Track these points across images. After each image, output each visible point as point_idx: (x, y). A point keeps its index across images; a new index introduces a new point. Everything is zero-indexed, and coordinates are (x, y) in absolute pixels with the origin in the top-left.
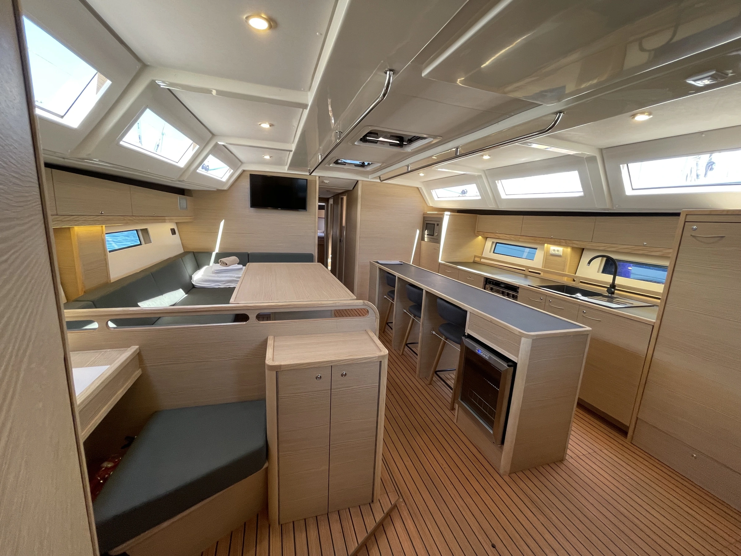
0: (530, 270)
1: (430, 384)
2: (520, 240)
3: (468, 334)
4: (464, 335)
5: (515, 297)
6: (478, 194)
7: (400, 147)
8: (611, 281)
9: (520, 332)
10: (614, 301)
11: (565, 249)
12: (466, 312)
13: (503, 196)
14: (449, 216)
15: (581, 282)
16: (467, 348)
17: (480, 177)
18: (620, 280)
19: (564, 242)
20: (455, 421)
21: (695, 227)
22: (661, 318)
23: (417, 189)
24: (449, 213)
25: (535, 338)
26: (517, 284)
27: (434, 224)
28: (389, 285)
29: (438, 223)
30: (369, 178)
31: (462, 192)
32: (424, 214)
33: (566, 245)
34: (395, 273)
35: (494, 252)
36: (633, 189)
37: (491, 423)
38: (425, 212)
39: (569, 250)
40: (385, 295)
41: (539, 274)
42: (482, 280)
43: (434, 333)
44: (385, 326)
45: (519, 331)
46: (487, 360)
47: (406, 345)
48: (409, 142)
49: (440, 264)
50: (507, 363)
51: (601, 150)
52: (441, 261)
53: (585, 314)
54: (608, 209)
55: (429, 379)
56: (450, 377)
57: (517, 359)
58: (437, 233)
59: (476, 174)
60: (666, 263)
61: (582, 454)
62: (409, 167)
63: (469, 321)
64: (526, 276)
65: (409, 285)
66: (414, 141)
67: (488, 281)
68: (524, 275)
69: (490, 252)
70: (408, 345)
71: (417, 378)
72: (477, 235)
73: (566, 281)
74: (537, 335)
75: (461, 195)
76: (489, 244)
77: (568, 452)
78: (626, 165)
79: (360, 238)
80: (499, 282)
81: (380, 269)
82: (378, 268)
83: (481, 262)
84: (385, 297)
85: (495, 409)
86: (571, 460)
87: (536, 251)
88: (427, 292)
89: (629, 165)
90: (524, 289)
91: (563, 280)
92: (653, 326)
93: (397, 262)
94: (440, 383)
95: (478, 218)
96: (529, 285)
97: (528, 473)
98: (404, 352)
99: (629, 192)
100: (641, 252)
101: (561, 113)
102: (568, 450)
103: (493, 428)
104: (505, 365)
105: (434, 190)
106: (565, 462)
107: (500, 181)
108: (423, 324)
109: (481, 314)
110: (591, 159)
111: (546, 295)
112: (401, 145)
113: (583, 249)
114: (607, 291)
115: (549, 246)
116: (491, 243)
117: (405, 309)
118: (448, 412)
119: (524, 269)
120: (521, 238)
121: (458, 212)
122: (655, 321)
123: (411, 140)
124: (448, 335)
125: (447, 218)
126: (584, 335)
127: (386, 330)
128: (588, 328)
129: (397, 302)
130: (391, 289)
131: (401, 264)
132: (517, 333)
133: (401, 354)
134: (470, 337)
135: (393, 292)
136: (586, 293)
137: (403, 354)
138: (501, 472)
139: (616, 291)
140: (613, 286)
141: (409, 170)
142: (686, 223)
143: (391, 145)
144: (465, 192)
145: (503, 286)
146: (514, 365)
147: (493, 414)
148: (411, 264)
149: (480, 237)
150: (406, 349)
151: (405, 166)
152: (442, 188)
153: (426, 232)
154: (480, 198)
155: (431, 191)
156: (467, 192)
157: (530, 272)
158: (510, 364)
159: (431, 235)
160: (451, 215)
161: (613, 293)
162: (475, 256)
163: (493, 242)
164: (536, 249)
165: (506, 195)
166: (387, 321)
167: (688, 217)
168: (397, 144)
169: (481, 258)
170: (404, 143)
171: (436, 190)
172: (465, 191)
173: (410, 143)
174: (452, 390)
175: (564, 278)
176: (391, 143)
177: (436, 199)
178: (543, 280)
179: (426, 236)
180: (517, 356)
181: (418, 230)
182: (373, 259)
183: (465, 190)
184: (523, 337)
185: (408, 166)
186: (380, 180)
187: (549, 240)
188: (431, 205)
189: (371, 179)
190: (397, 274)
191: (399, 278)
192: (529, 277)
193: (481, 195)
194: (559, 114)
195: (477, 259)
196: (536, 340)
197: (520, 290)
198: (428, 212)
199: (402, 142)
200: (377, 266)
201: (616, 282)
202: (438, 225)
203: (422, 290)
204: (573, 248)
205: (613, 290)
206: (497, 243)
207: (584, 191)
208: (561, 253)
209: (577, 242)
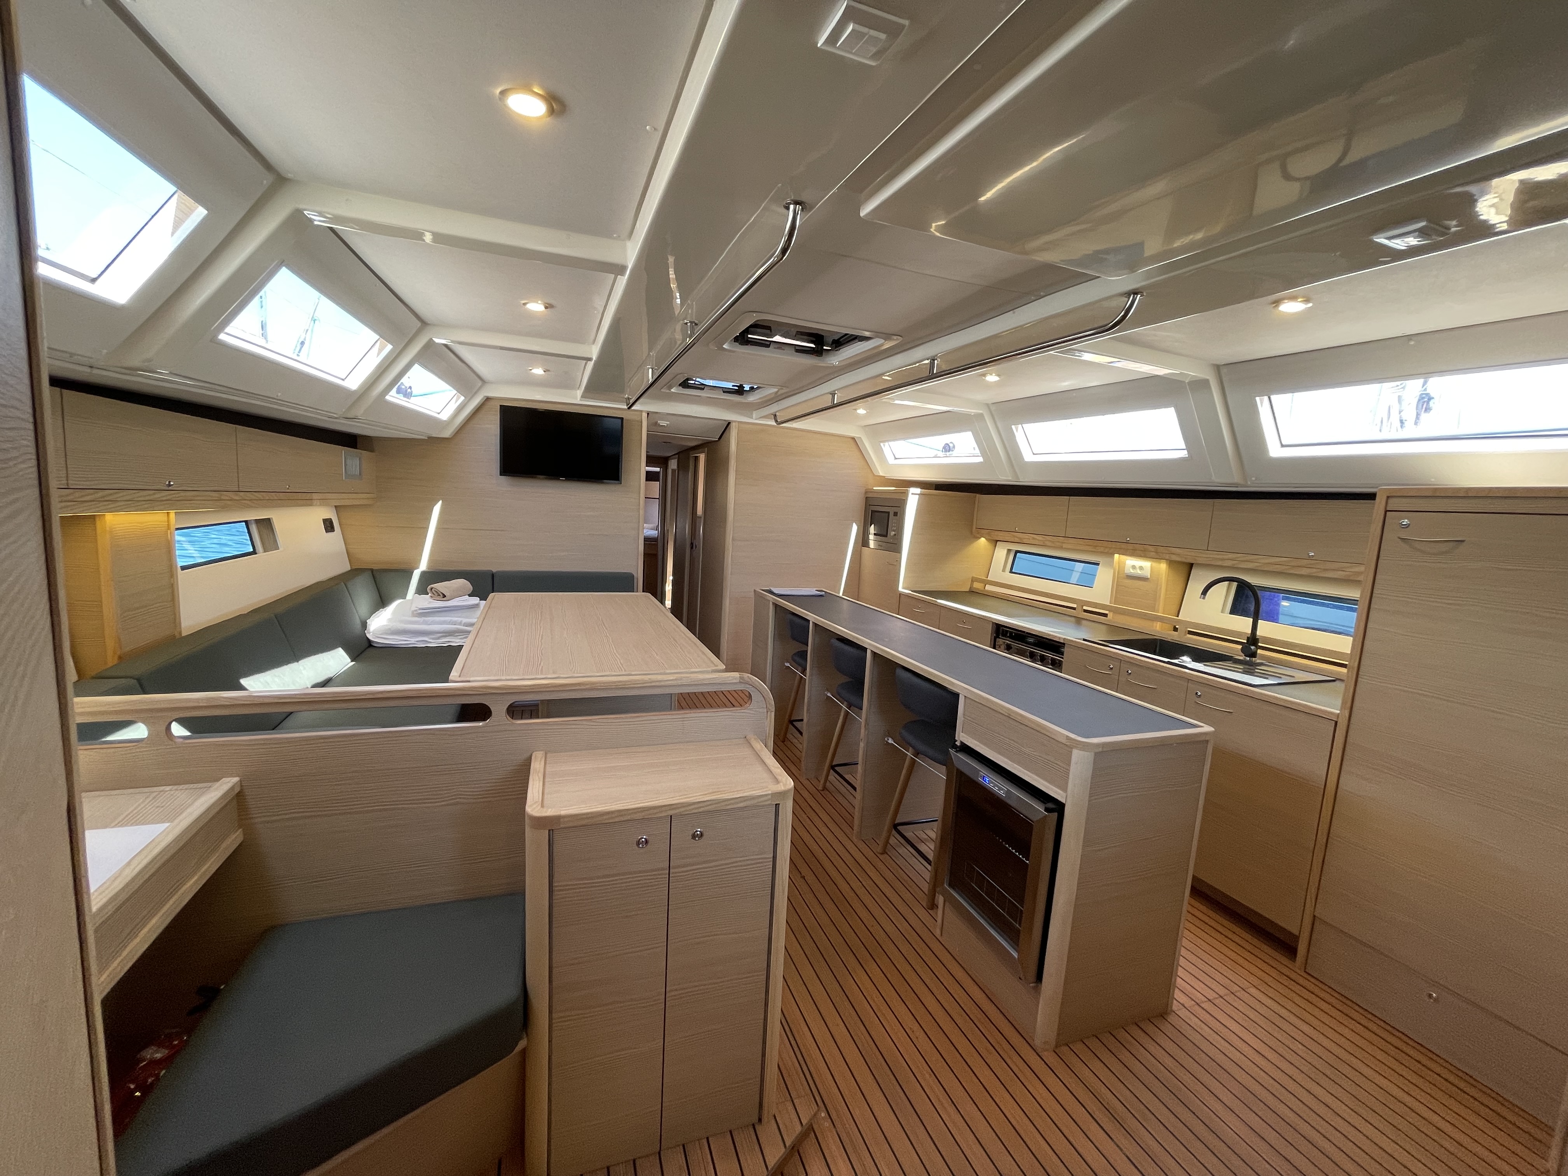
0: (1085, 608)
1: (884, 852)
2: (1065, 546)
3: (962, 742)
4: (954, 746)
5: (1056, 665)
6: (977, 451)
7: (817, 356)
8: (1249, 631)
9: (1068, 738)
10: (1257, 670)
11: (1156, 565)
12: (957, 695)
13: (1028, 457)
14: (918, 496)
15: (1190, 633)
16: (960, 774)
17: (981, 416)
18: (1265, 628)
19: (1153, 550)
20: (937, 932)
21: (1406, 522)
22: (1351, 706)
23: (851, 441)
24: (918, 490)
25: (1100, 749)
26: (1060, 638)
27: (889, 513)
28: (794, 639)
29: (896, 510)
30: (752, 418)
31: (944, 448)
32: (866, 492)
33: (1156, 557)
34: (808, 615)
35: (1011, 572)
36: (1283, 446)
37: (1013, 936)
38: (870, 487)
39: (1163, 566)
40: (787, 662)
41: (1105, 615)
42: (989, 628)
43: (890, 741)
44: (787, 728)
45: (1067, 736)
46: (1003, 798)
47: (833, 767)
48: (834, 345)
49: (901, 595)
50: (1045, 803)
51: (1218, 368)
52: (904, 588)
53: (1199, 699)
54: (1237, 485)
55: (881, 842)
56: (926, 837)
57: (1065, 794)
58: (894, 531)
59: (973, 411)
60: (1354, 593)
61: (1206, 1000)
62: (836, 395)
63: (964, 715)
64: (1078, 621)
65: (838, 639)
66: (844, 344)
67: (1001, 631)
68: (1073, 619)
69: (1004, 570)
70: (837, 768)
71: (855, 840)
72: (978, 536)
73: (1159, 630)
74: (1104, 745)
75: (941, 454)
76: (1001, 553)
77: (1177, 994)
78: (1266, 398)
79: (733, 540)
80: (1024, 632)
81: (776, 606)
82: (771, 603)
83: (988, 591)
84: (788, 664)
85: (1022, 902)
86: (1183, 1013)
87: (1098, 569)
88: (874, 654)
89: (1272, 397)
90: (1076, 646)
91: (1154, 628)
92: (1336, 723)
93: (812, 591)
94: (906, 851)
95: (976, 502)
96: (1084, 640)
97: (1094, 1043)
98: (828, 784)
99: (1275, 451)
100: (1304, 571)
101: (1135, 293)
102: (1177, 991)
103: (1018, 945)
104: (1040, 807)
105: (886, 444)
106: (1172, 1018)
107: (1020, 425)
108: (867, 723)
109: (987, 699)
110: (1200, 385)
111: (1120, 660)
112: (818, 352)
113: (1191, 566)
114: (1242, 650)
115: (1123, 557)
116: (1005, 552)
117: (828, 690)
118: (922, 913)
119: (1075, 606)
120: (1065, 541)
121: (936, 489)
122: (1338, 712)
123: (841, 341)
124: (921, 747)
125: (913, 500)
126: (1199, 742)
127: (789, 736)
128: (1207, 729)
129: (811, 675)
130: (797, 647)
131: (821, 596)
132: (1064, 741)
133: (820, 788)
134: (965, 749)
135: (803, 655)
136: (1200, 655)
137: (824, 788)
138: (1038, 1042)
139: (1259, 651)
140: (1253, 640)
141: (835, 403)
142: (1388, 513)
143: (797, 351)
144: (949, 447)
145: (1031, 640)
146: (1058, 808)
147: (1017, 914)
148: (841, 595)
149: (983, 540)
150: (833, 776)
151: (828, 393)
152: (904, 439)
153: (872, 530)
154: (980, 459)
155: (882, 444)
156: (954, 447)
157: (1085, 611)
158: (1051, 805)
159: (882, 534)
160: (922, 494)
161: (1253, 655)
162: (974, 580)
163: (1009, 551)
164: (1098, 564)
165: (1034, 454)
166: (790, 716)
167: (1391, 501)
168: (809, 349)
169: (986, 582)
170: (825, 348)
171: (891, 443)
172: (951, 445)
173: (836, 347)
174: (930, 865)
175: (1155, 624)
176: (797, 348)
177: (891, 460)
178: (1112, 628)
179: (871, 537)
180: (1064, 789)
181: (854, 524)
182: (761, 586)
183: (951, 443)
184: (1076, 748)
185: (833, 394)
186: (776, 421)
187: (1124, 546)
188: (881, 474)
189: (756, 419)
190: (812, 617)
191: (815, 625)
192: (1084, 622)
193: (983, 453)
194: (1133, 297)
195: (977, 586)
196: (1103, 754)
197: (1066, 650)
198: (874, 488)
199: (820, 346)
200: (769, 599)
201: (1259, 633)
202: (896, 514)
203: (865, 649)
204: (1171, 563)
205: (1253, 647)
206: (1017, 552)
207: (1188, 448)
208: (1147, 573)
209: (1178, 551)
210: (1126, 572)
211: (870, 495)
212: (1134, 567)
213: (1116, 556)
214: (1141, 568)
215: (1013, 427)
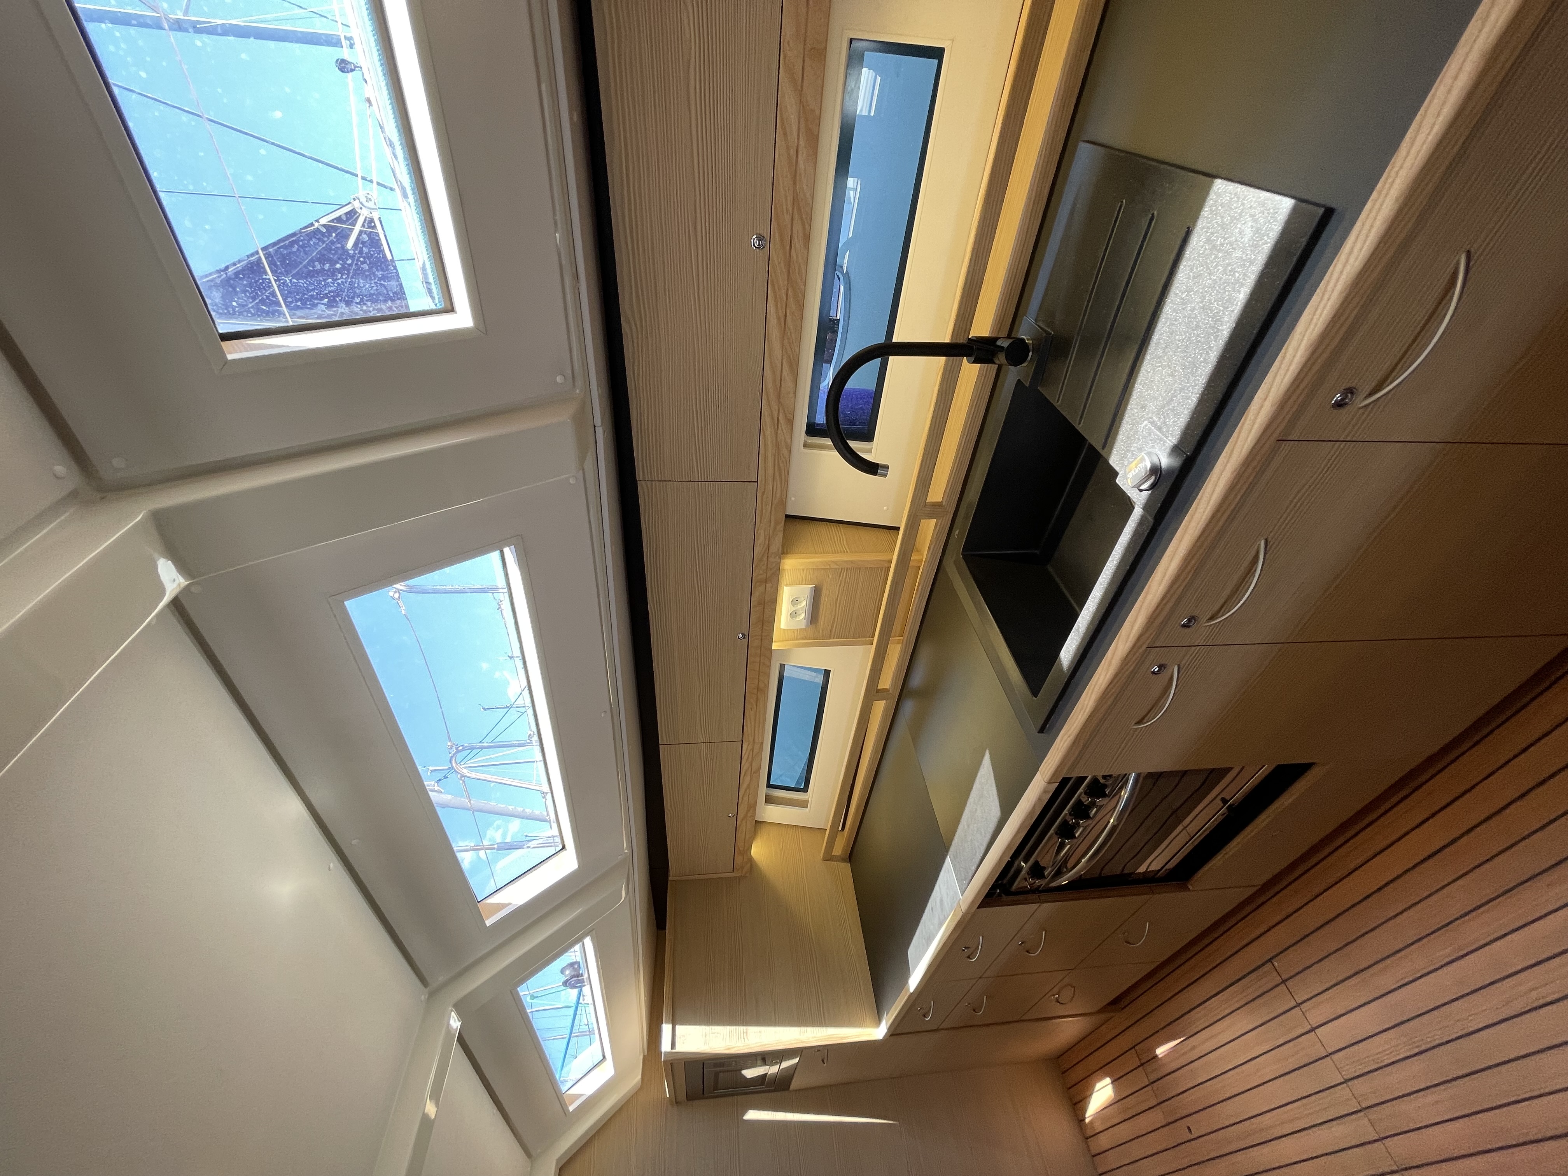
11: (788, 577)
13: (565, 865)
19: (760, 588)
33: (773, 578)
38: (665, 1099)
39: (791, 564)
52: (878, 1032)
69: (805, 803)
72: (747, 860)
76: (773, 813)
87: (792, 667)
105: (569, 1099)
115: (775, 637)
116: (772, 807)
149: (754, 850)
162: (828, 857)
163: (769, 800)
164: (785, 669)
187: (755, 643)
204: (783, 553)
206: (769, 786)
207: (497, 545)
208: (806, 590)
209: (760, 540)
210: (804, 627)
211: (682, 1096)
212: (793, 615)
213: (775, 646)
214: (795, 602)
215: (488, 923)
